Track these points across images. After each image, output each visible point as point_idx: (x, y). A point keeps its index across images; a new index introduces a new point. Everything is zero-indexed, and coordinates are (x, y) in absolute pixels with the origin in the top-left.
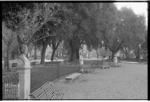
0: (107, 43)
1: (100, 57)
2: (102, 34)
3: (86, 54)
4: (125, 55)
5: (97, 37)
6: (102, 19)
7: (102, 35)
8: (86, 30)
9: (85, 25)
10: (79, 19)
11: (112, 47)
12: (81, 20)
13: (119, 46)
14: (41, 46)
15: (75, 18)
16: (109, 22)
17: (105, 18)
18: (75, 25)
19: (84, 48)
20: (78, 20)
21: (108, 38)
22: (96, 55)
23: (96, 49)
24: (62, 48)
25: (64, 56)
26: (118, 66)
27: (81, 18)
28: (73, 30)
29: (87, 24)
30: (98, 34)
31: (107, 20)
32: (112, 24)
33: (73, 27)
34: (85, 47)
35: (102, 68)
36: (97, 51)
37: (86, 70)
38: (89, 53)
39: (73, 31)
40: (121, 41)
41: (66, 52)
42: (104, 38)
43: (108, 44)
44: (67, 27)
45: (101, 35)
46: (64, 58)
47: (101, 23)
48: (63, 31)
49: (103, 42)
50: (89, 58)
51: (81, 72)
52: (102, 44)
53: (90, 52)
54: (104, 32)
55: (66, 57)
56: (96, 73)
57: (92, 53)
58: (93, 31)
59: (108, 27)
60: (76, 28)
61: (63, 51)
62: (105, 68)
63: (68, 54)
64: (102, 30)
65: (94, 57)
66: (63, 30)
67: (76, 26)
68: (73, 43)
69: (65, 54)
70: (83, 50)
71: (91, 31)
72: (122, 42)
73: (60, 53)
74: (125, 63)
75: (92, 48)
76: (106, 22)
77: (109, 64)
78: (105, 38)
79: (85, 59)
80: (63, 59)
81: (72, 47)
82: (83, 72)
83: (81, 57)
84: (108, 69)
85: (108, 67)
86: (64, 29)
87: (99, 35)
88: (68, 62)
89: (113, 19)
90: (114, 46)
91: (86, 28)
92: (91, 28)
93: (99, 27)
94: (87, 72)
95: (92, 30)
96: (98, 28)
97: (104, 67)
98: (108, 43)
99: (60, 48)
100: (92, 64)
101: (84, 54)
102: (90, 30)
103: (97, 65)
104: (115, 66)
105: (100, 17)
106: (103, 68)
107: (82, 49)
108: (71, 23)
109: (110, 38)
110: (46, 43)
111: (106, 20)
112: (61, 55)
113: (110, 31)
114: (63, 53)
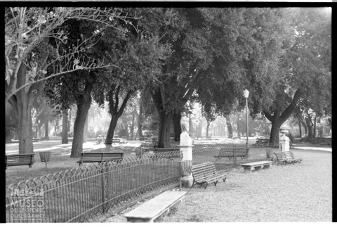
0: (257, 97)
1: (235, 134)
2: (243, 70)
3: (199, 128)
4: (302, 128)
5: (230, 78)
6: (244, 28)
7: (245, 74)
8: (199, 60)
9: (195, 45)
10: (177, 26)
11: (271, 108)
12: (185, 31)
13: (289, 104)
14: (72, 106)
15: (168, 23)
16: (264, 35)
17: (254, 23)
18: (167, 44)
19: (194, 111)
20: (175, 30)
21: (262, 82)
22: (226, 129)
23: (226, 114)
24: (138, 111)
25: (143, 132)
26: (294, 162)
27: (184, 23)
28: (161, 58)
29: (202, 41)
30: (234, 70)
31: (258, 31)
32: (272, 43)
33: (162, 52)
34: (197, 108)
35: (247, 168)
36: (228, 119)
37: (200, 180)
38: (208, 125)
39: (163, 61)
40: (295, 91)
41: (148, 121)
42: (249, 82)
43: (261, 100)
44: (142, 50)
45: (243, 74)
46: (142, 138)
47: (243, 41)
48: (134, 61)
49: (247, 93)
50: (208, 137)
51: (185, 185)
52: (244, 99)
53: (211, 123)
54: (249, 65)
55: (148, 136)
56: (233, 186)
57: (215, 125)
58: (220, 63)
59: (260, 49)
60: (171, 52)
61: (141, 119)
62: (257, 168)
63: (153, 127)
64: (244, 60)
65: (221, 135)
66: (131, 59)
67: (169, 46)
68: (163, 97)
69: (145, 128)
70: (192, 116)
71: (213, 63)
72: (298, 94)
73: (133, 125)
74: (307, 150)
75: (217, 111)
76: (254, 35)
77: (268, 157)
78: (253, 81)
79: (197, 142)
80: (141, 140)
81: (162, 108)
82: (191, 183)
83: (185, 138)
84: (267, 170)
85: (266, 167)
86: (134, 57)
87: (236, 73)
88: (151, 149)
89: (276, 27)
90: (277, 106)
91: (200, 53)
92: (214, 54)
93: (236, 51)
94: (203, 185)
95: (217, 61)
96: (233, 53)
97: (253, 164)
98: (261, 97)
99: (131, 111)
100: (217, 155)
101: (194, 127)
102: (210, 60)
103: (232, 158)
104: (286, 162)
105: (239, 20)
106: (252, 168)
107: (190, 113)
108: (157, 38)
109: (268, 81)
110: (85, 97)
111: (255, 30)
112: (136, 130)
113: (267, 63)
114: (141, 126)
